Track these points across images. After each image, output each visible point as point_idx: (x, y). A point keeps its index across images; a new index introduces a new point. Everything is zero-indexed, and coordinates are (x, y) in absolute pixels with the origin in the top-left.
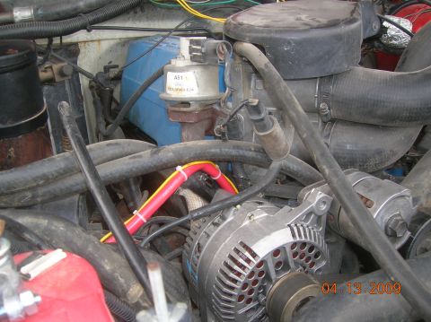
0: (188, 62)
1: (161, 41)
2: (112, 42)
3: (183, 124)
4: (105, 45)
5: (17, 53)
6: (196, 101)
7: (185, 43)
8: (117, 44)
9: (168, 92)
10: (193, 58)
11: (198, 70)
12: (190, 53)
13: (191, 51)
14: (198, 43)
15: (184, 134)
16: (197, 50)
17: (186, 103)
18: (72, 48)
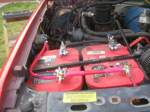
0: (145, 15)
1: (138, 8)
2: (123, 7)
3: (141, 28)
4: (121, 7)
5: (108, 9)
6: (146, 24)
7: (145, 10)
8: (125, 7)
9: (140, 21)
10: (146, 14)
11: (147, 17)
12: (146, 13)
13: (146, 12)
14: (148, 11)
15: (141, 31)
16: (148, 13)
17: (143, 24)
18: (113, 7)
